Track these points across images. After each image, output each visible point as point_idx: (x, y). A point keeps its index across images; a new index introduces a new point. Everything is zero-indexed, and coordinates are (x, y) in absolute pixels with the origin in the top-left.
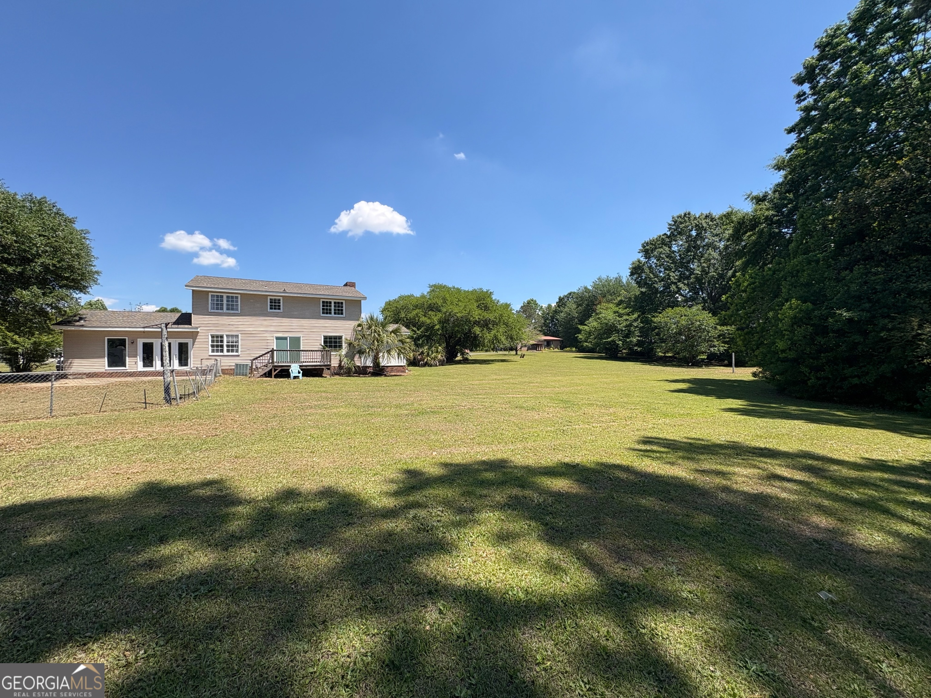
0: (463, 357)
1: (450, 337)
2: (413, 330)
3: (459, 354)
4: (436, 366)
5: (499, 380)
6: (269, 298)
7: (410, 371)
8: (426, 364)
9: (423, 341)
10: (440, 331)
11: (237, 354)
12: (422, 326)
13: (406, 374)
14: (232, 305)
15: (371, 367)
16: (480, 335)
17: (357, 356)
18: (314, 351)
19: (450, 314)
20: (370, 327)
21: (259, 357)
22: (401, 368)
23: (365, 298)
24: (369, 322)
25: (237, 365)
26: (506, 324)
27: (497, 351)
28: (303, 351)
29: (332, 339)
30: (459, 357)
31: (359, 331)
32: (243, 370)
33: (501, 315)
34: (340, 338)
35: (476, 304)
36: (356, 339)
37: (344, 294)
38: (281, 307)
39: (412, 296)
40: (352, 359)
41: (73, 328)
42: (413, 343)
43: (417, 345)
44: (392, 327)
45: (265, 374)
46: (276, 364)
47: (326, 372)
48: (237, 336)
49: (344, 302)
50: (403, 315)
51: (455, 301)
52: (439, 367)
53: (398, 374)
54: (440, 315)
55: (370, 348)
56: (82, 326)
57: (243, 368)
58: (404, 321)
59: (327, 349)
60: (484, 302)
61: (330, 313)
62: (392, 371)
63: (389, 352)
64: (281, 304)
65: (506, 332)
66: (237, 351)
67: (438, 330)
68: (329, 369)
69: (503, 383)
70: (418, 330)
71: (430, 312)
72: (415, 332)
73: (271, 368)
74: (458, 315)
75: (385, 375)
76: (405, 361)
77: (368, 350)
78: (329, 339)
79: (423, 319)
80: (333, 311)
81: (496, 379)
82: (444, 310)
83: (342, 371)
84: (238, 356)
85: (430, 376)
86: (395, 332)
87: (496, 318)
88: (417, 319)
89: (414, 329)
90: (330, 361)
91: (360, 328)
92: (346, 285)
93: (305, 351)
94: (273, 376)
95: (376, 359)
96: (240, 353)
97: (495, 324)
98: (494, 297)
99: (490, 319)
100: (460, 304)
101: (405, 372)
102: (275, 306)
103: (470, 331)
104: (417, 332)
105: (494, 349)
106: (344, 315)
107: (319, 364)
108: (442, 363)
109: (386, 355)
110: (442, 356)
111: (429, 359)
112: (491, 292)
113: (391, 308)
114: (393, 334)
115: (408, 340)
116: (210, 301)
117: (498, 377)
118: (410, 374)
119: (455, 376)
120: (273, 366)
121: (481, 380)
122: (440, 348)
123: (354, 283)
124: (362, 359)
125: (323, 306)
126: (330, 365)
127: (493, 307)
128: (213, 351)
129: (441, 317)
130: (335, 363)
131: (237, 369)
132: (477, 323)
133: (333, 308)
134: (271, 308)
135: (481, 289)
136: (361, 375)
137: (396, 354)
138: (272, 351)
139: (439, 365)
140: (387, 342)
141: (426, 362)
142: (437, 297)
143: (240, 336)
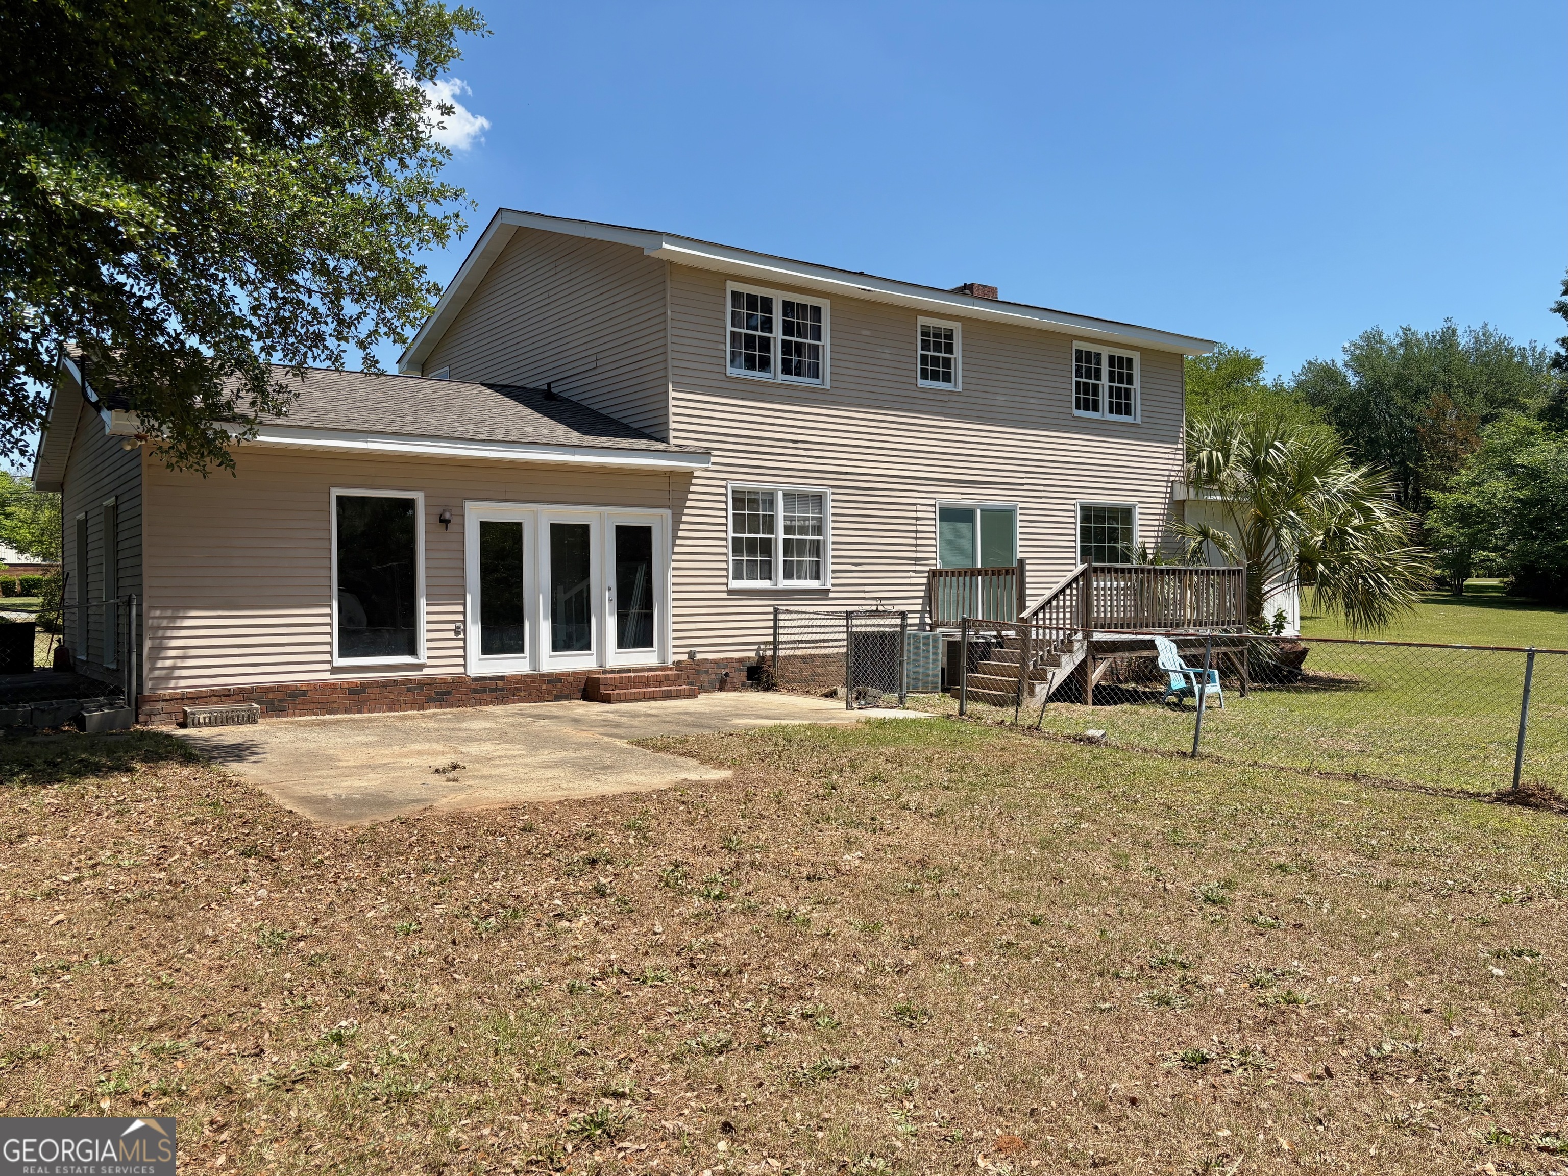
6: (918, 320)
14: (803, 349)
29: (1103, 518)
34: (1128, 515)
38: (958, 369)
48: (819, 499)
49: (1136, 357)
59: (1090, 564)
61: (1098, 406)
64: (956, 355)
66: (818, 575)
78: (1098, 518)
80: (1105, 399)
84: (825, 594)
96: (824, 583)
102: (937, 361)
106: (1137, 418)
116: (730, 327)
120: (1089, 645)
125: (1077, 371)
133: (1104, 382)
134: (924, 374)
143: (830, 497)
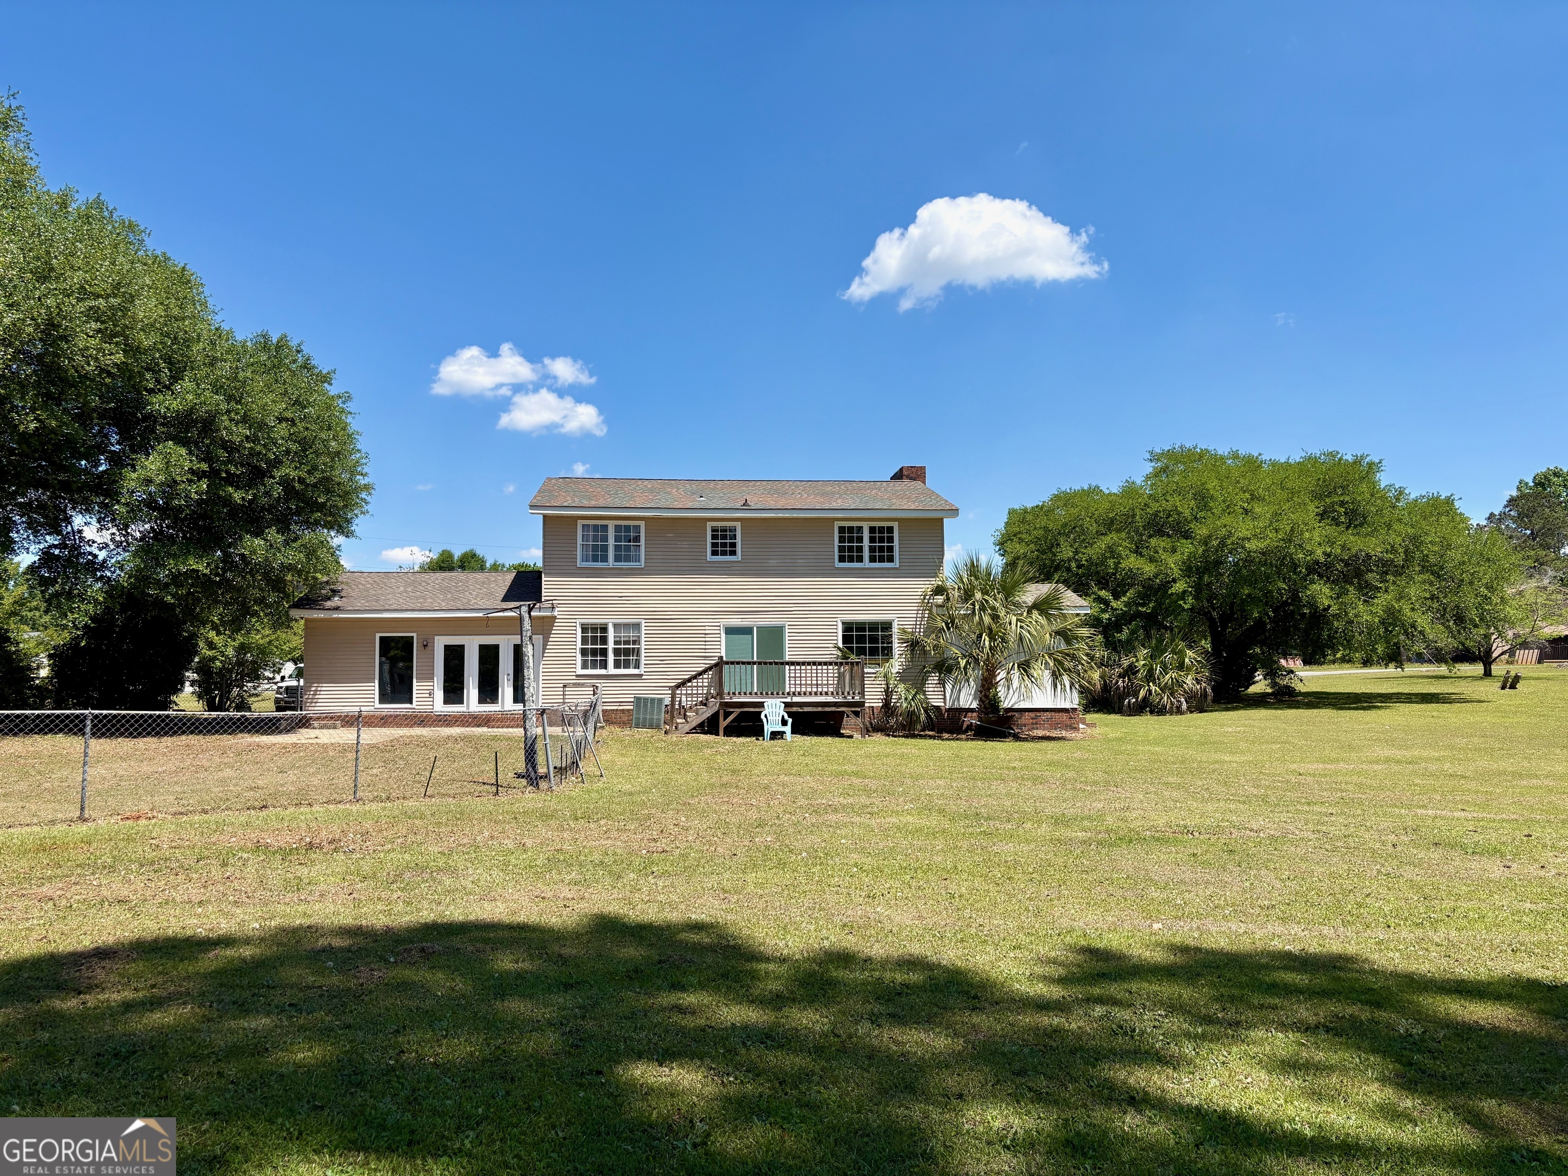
0: (1274, 684)
1: (1226, 618)
2: (1099, 600)
3: (1259, 676)
4: (1179, 711)
5: (1398, 762)
6: (709, 525)
7: (1093, 725)
8: (1145, 707)
9: (1133, 632)
10: (1190, 600)
11: (636, 671)
12: (1131, 585)
13: (1079, 736)
14: (628, 548)
15: (972, 710)
16: (1334, 609)
17: (933, 679)
18: (820, 664)
19: (1223, 544)
20: (967, 595)
21: (689, 680)
22: (1065, 716)
23: (954, 512)
24: (965, 580)
25: (638, 700)
26: (1436, 572)
27: (1400, 665)
28: (792, 663)
29: (864, 630)
30: (1260, 685)
31: (938, 606)
32: (652, 714)
33: (1415, 539)
34: (887, 626)
35: (1313, 508)
36: (930, 630)
37: (897, 503)
38: (739, 549)
39: (1096, 490)
40: (919, 686)
41: (321, 615)
42: (1100, 637)
43: (1111, 644)
44: (1033, 592)
45: (701, 725)
46: (727, 699)
47: (850, 724)
48: (637, 626)
49: (895, 525)
50: (1065, 552)
51: (1241, 498)
52: (1189, 716)
53: (1054, 734)
54: (1186, 548)
55: (971, 655)
56: (337, 609)
57: (652, 707)
58: (1069, 569)
59: (853, 658)
60: (1347, 498)
61: (860, 559)
62: (1035, 725)
63: (1025, 667)
64: (739, 540)
65: (1433, 598)
66: (637, 666)
67: (1183, 595)
68: (857, 714)
69: (1414, 773)
70: (1116, 597)
71: (1153, 542)
72: (1106, 603)
73: (716, 709)
74: (1252, 545)
75: (1017, 738)
76: (1076, 695)
77: (963, 663)
78: (858, 630)
79: (1131, 562)
80: (866, 554)
81: (1387, 760)
82: (1202, 531)
83: (892, 721)
84: (639, 676)
85: (1156, 742)
86: (1043, 606)
87: (1393, 550)
88: (1111, 562)
89: (1103, 593)
90: (862, 693)
91: (940, 599)
92: (899, 476)
93: (798, 664)
94: (721, 732)
95: (987, 686)
96: (641, 671)
97: (1386, 568)
98: (1384, 479)
99: (1368, 556)
100: (1258, 510)
101: (1076, 729)
102: (724, 545)
103: (1295, 597)
104: (1114, 604)
105: (1394, 657)
106: (896, 564)
107: (830, 699)
108: (1198, 704)
109: (1015, 674)
110: (1198, 682)
111: (1153, 688)
112: (1371, 465)
113: (1028, 532)
114: (1035, 614)
115: (1085, 632)
116: (579, 541)
117: (1398, 754)
118: (1092, 737)
119: (1243, 745)
120: (721, 704)
121: (1331, 761)
122: (1189, 653)
123: (923, 469)
124: (949, 687)
125: (842, 540)
126: (861, 704)
127: (1380, 511)
128: (584, 666)
129: (1192, 555)
130: (873, 698)
131: (638, 713)
132: (1318, 570)
133: (866, 543)
134: (714, 553)
135: (1332, 454)
136: (946, 735)
137: (1047, 673)
138: (719, 665)
139: (1190, 710)
140: (1021, 638)
141: (1145, 698)
142: (1179, 491)
143: (643, 625)
